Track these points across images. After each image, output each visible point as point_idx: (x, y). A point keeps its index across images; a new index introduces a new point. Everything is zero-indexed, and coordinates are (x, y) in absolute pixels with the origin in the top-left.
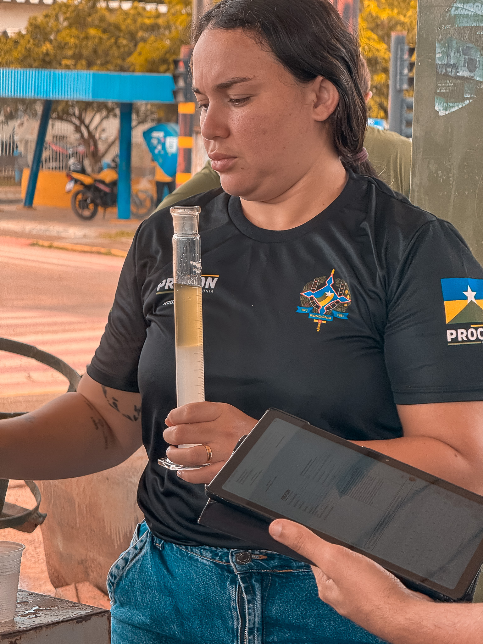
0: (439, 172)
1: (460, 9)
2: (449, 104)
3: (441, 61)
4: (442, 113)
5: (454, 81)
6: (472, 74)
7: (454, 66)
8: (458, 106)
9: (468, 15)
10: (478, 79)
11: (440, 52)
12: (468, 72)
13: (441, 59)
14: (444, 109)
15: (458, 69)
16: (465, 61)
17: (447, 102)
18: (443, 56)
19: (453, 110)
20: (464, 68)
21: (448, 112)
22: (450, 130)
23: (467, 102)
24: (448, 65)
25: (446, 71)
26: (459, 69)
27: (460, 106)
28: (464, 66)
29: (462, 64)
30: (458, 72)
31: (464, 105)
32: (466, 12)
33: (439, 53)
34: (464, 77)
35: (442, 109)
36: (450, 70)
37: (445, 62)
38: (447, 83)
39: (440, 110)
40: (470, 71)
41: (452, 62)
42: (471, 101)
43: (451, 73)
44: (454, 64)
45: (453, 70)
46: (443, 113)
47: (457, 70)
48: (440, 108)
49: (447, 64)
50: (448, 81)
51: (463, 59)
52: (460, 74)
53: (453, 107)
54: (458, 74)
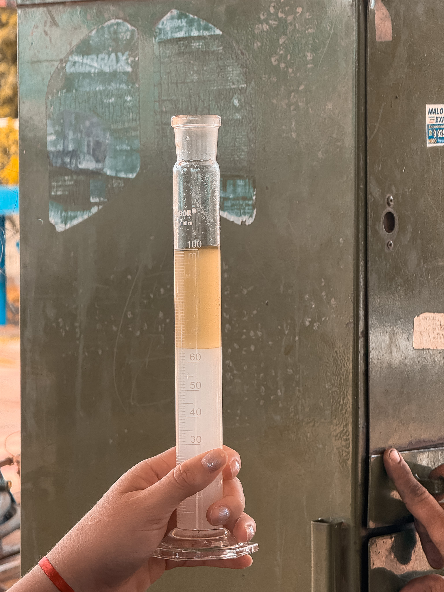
0: (60, 320)
1: (77, 65)
2: (69, 213)
3: (56, 147)
4: (60, 228)
5: (75, 177)
6: (100, 166)
7: (74, 154)
8: (82, 215)
9: (89, 73)
10: (108, 173)
11: (53, 132)
12: (94, 162)
13: (55, 143)
14: (62, 222)
15: (79, 158)
16: (88, 146)
17: (66, 211)
18: (57, 139)
19: (75, 222)
20: (88, 157)
21: (68, 226)
22: (72, 254)
23: (95, 210)
24: (64, 153)
25: (64, 163)
26: (82, 159)
27: (86, 217)
28: (88, 153)
29: (86, 151)
30: (80, 163)
31: (90, 214)
32: (87, 69)
33: (52, 134)
34: (88, 170)
35: (59, 221)
36: (68, 160)
37: (60, 147)
38: (65, 181)
39: (56, 223)
40: (97, 161)
41: (71, 147)
42: (101, 207)
43: (71, 166)
44: (73, 150)
45: (72, 160)
46: (62, 228)
47: (79, 160)
48: (56, 220)
49: (63, 151)
50: (66, 178)
51: (86, 143)
52: (83, 166)
53: (75, 217)
54: (80, 166)
